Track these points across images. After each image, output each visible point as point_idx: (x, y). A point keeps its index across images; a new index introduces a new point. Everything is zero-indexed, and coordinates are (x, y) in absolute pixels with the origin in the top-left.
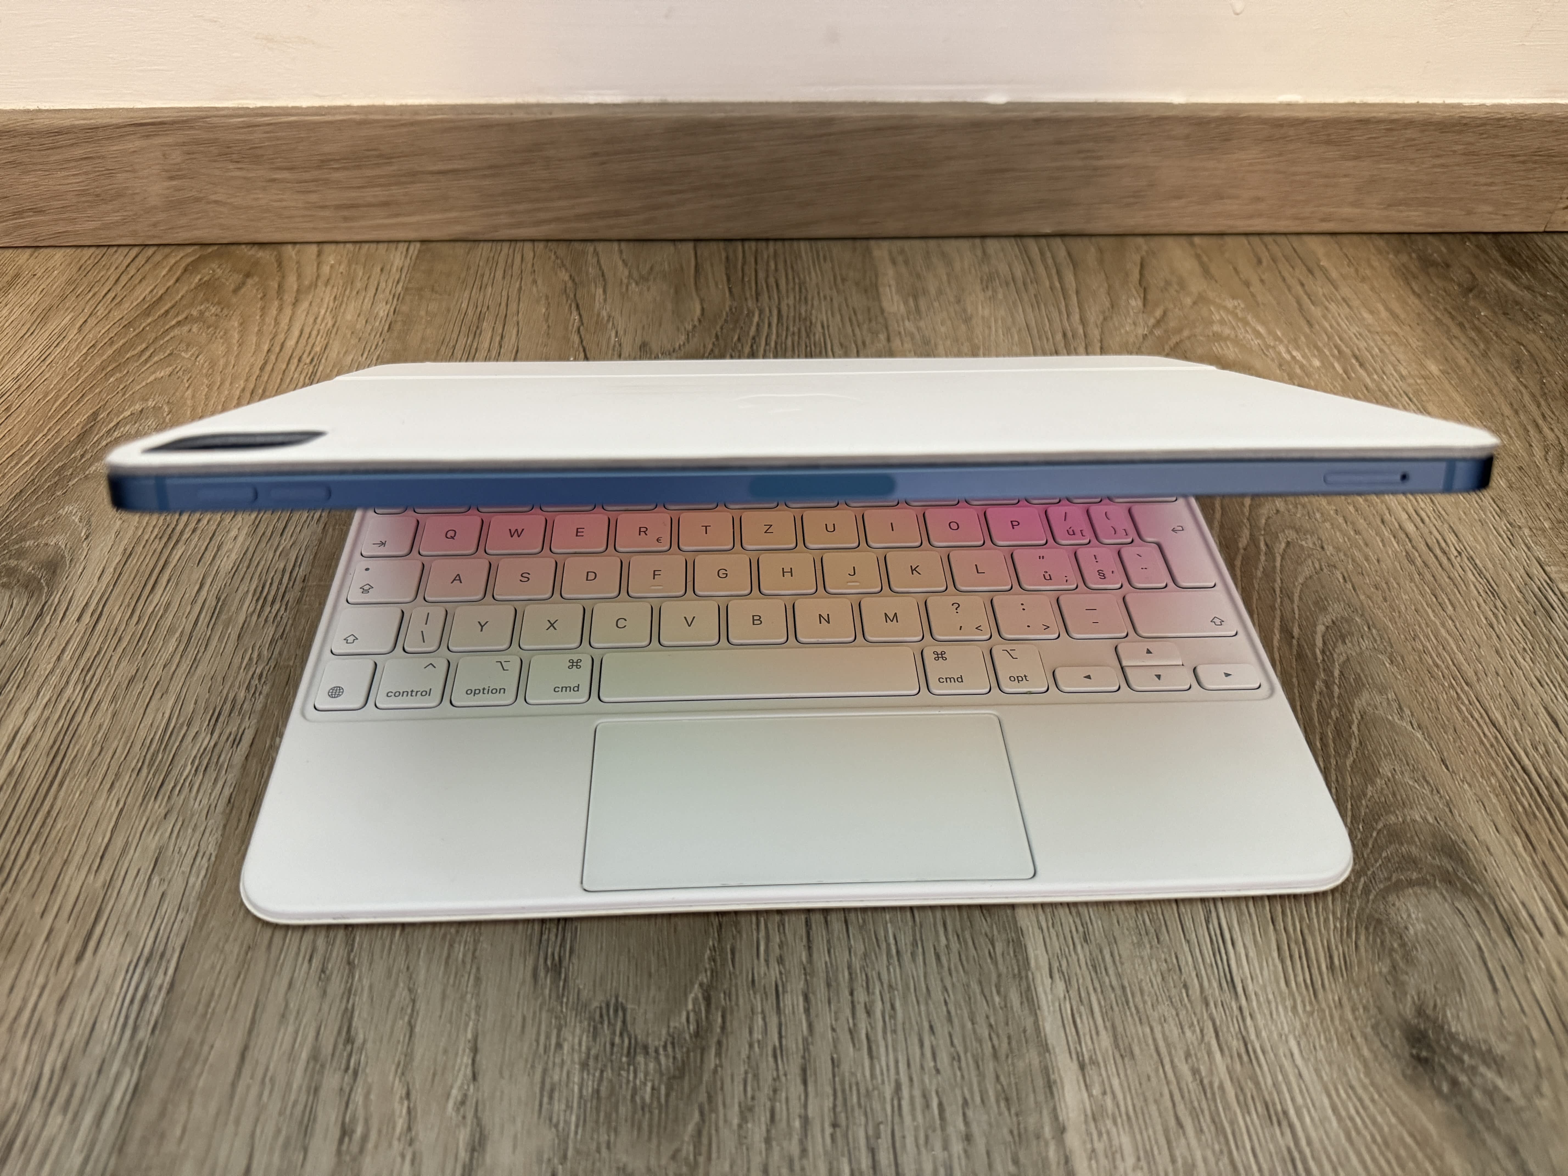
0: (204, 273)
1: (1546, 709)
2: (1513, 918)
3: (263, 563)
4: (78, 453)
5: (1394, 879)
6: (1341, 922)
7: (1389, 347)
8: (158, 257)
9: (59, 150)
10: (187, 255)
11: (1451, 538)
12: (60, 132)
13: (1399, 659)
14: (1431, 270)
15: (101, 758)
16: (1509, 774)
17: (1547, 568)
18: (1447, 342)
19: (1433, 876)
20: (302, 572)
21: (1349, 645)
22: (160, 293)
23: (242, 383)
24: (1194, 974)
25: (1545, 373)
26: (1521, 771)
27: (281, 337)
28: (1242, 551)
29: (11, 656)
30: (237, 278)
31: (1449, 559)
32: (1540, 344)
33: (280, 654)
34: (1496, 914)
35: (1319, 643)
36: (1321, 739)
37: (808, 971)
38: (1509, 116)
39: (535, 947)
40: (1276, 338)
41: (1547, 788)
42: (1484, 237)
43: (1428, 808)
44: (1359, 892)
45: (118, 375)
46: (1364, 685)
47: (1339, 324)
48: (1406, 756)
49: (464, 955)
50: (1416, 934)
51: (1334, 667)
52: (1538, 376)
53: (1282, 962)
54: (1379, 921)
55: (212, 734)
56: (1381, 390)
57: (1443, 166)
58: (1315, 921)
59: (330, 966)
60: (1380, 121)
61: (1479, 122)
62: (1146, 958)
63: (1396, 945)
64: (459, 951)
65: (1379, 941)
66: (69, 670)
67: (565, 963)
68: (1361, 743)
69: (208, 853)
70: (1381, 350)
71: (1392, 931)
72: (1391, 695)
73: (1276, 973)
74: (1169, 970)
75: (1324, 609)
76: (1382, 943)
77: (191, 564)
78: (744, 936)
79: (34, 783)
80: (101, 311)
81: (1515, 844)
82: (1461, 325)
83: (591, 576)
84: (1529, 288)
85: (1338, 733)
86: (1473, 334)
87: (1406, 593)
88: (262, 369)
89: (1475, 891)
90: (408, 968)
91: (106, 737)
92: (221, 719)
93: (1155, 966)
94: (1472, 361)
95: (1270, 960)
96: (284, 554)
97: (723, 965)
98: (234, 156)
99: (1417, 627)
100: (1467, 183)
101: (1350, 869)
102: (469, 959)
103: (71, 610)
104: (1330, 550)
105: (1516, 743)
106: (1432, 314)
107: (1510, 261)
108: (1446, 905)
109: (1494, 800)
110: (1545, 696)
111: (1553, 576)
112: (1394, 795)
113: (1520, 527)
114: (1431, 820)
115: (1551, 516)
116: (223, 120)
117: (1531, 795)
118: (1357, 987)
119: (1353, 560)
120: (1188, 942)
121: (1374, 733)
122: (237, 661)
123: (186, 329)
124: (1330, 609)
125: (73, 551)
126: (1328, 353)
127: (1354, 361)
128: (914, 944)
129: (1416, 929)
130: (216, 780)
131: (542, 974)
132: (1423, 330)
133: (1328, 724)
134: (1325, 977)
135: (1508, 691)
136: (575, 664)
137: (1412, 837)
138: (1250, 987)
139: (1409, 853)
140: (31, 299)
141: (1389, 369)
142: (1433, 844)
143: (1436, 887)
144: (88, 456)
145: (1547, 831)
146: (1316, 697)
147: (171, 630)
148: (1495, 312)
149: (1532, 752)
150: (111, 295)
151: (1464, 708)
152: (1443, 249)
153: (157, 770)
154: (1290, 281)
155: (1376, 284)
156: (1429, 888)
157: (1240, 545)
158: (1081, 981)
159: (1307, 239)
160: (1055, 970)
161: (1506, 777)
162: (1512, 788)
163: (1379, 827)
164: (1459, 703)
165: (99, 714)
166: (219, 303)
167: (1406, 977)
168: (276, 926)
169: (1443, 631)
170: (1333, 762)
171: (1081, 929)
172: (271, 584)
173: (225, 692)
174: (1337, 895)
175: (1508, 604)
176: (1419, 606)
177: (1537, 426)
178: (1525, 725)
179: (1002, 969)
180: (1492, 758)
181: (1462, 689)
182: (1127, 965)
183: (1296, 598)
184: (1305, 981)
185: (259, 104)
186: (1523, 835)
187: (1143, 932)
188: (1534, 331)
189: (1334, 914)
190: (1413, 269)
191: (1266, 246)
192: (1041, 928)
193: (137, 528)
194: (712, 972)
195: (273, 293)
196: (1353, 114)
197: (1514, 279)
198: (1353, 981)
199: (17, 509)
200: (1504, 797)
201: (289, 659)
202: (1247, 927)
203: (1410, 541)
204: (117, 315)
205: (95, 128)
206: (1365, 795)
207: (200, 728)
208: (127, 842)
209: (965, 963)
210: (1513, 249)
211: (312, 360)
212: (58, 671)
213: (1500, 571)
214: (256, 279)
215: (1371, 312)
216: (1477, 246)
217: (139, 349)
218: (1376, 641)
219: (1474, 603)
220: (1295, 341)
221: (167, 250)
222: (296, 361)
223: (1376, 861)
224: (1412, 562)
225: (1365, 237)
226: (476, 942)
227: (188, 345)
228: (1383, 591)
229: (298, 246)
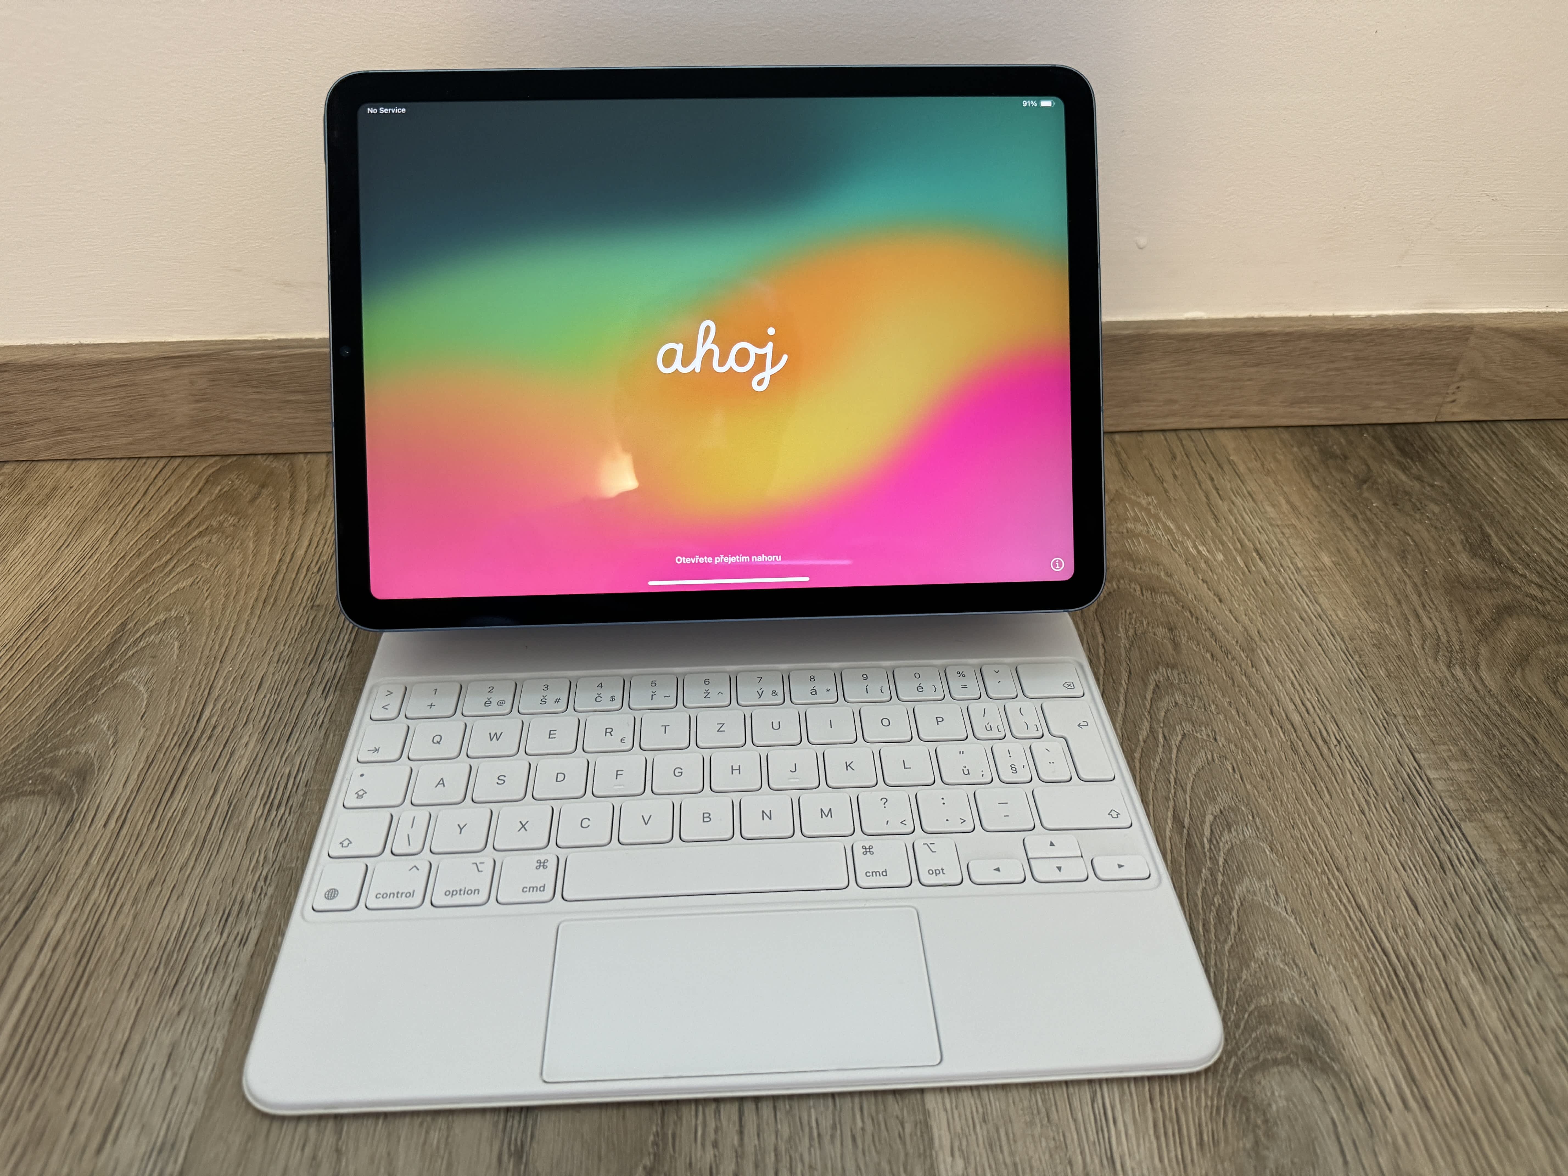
0: (225, 484)
1: (1407, 892)
2: (1366, 1095)
3: (271, 768)
4: (108, 663)
5: (1261, 1059)
6: (1212, 1100)
7: (1287, 539)
8: (183, 469)
9: (97, 380)
10: (210, 466)
11: (1333, 727)
12: (99, 364)
13: (1278, 846)
14: (1331, 462)
15: (122, 959)
16: (1370, 956)
17: (1417, 755)
18: (1340, 534)
19: (1296, 1054)
20: (306, 776)
21: (1234, 833)
22: (184, 504)
23: (255, 592)
24: (1078, 1151)
25: (1428, 563)
26: (1381, 953)
27: (292, 546)
28: (1142, 743)
29: (44, 860)
30: (253, 488)
31: (1329, 748)
32: (1425, 534)
33: (284, 857)
34: (1350, 1090)
35: (1207, 833)
36: (1204, 925)
37: (739, 1153)
38: (1391, 326)
39: (500, 1134)
40: (1185, 534)
41: (1404, 970)
42: (1380, 428)
43: (1295, 990)
44: (1229, 1071)
45: (144, 586)
46: (1245, 872)
47: (1243, 518)
48: (1279, 940)
49: (438, 1142)
50: (1278, 1111)
51: (1219, 855)
52: (1421, 566)
53: (1157, 1138)
54: (1245, 1099)
55: (222, 934)
56: (1278, 583)
57: (1337, 369)
58: (1189, 1100)
59: (320, 1154)
60: (1275, 335)
61: (1365, 333)
62: (1037, 1136)
63: (1259, 1122)
64: (434, 1136)
65: (1244, 1118)
66: (96, 874)
67: (526, 1148)
68: (1239, 929)
69: (215, 1049)
70: (1280, 543)
71: (1257, 1108)
72: (1269, 882)
73: (1151, 1150)
74: (1056, 1148)
75: (1214, 799)
76: (1248, 1119)
77: (206, 771)
78: (684, 1122)
79: (63, 982)
80: (131, 524)
81: (1372, 1022)
82: (1354, 516)
83: (561, 777)
84: (1419, 478)
85: (1219, 918)
86: (1364, 525)
87: (1289, 782)
88: (274, 578)
89: (1333, 1068)
90: (389, 1154)
91: (127, 939)
92: (230, 920)
93: (1044, 1144)
94: (1362, 552)
95: (1147, 1138)
96: (289, 760)
97: (664, 1149)
98: (254, 382)
99: (1296, 815)
100: (1361, 383)
101: (1220, 1050)
102: (442, 1146)
103: (98, 816)
104: (1222, 741)
105: (1377, 925)
106: (1329, 506)
107: (1402, 451)
108: (1307, 1082)
109: (1356, 982)
110: (1406, 879)
111: (1422, 763)
112: (1266, 978)
113: (1395, 716)
114: (1298, 1002)
115: (1424, 704)
116: (244, 353)
117: (1389, 976)
118: (1222, 1163)
119: (1242, 751)
120: (1075, 1120)
121: (1251, 919)
122: (246, 862)
123: (206, 539)
124: (1219, 799)
125: (101, 759)
126: (1231, 547)
127: (1254, 554)
128: (834, 1127)
129: (1279, 1104)
130: (224, 978)
131: (505, 1157)
132: (1319, 522)
133: (1211, 910)
134: (1195, 1152)
135: (1374, 875)
136: (542, 864)
137: (1280, 1018)
138: (1128, 1163)
139: (1276, 1033)
140: (68, 512)
141: (1287, 562)
142: (1298, 1025)
143: (1298, 1065)
144: (116, 666)
145: (1401, 1009)
146: (1202, 885)
147: (187, 835)
148: (1385, 503)
149: (1392, 934)
150: (141, 506)
151: (1334, 894)
152: (1342, 440)
153: (172, 969)
154: (1202, 476)
155: (1279, 477)
156: (1292, 1066)
157: (1141, 738)
158: (978, 1159)
159: (1218, 433)
160: (956, 1149)
161: (1367, 958)
162: (1373, 970)
163: (1250, 1010)
164: (1329, 888)
165: (122, 917)
166: (236, 514)
167: (1266, 1153)
168: (273, 1118)
169: (1319, 818)
170: (1213, 947)
171: (980, 1110)
172: (277, 789)
173: (234, 894)
174: (1210, 1074)
175: (1379, 791)
176: (1300, 795)
177: (1417, 616)
178: (1387, 908)
179: (911, 1150)
180: (1356, 941)
181: (1333, 875)
182: (1020, 1144)
183: (1189, 788)
184: (1176, 1156)
185: (277, 336)
186: (1379, 1014)
187: (1035, 1112)
188: (1421, 522)
189: (1206, 1091)
190: (1314, 461)
191: (1181, 441)
192: (945, 1110)
193: (159, 736)
194: (655, 1155)
195: (285, 503)
196: (1251, 329)
197: (1405, 469)
198: (1219, 1156)
199: (52, 718)
200: (1364, 978)
201: (292, 861)
202: (1127, 1106)
203: (1295, 731)
204: (144, 527)
205: (130, 361)
206: (1240, 978)
207: (212, 929)
208: (144, 1039)
209: (877, 1144)
210: (1407, 440)
211: (320, 569)
212: (86, 876)
213: (1375, 758)
214: (270, 489)
215: (1273, 506)
216: (1374, 438)
217: (164, 560)
218: (1258, 829)
219: (1349, 791)
220: (1202, 536)
221: (191, 461)
222: (305, 570)
223: (1246, 1042)
224: (1296, 752)
225: (1272, 431)
226: (449, 1128)
227: (208, 556)
228: (1268, 781)
229: (309, 456)
